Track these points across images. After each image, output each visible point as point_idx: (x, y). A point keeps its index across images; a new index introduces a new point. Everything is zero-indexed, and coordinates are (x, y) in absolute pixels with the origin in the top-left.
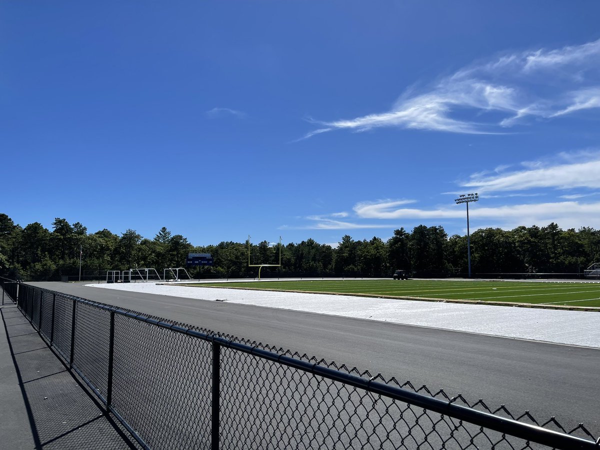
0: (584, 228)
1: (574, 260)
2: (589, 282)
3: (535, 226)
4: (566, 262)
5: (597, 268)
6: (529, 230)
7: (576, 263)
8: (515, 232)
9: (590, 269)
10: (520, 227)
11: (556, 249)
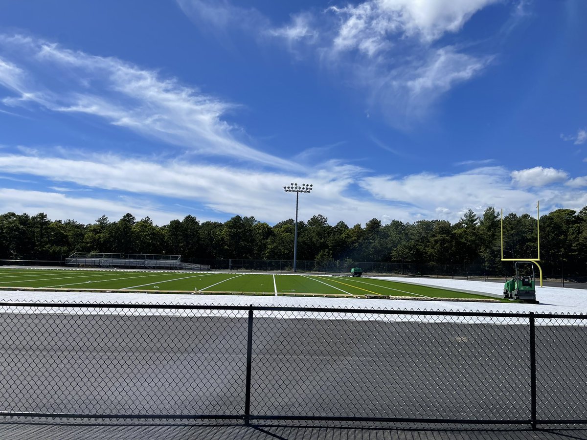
0: (69, 220)
1: (58, 249)
2: (70, 269)
3: (25, 214)
4: (51, 251)
5: (76, 257)
6: (20, 217)
7: (59, 252)
8: (4, 217)
9: (71, 258)
10: (10, 213)
11: (42, 238)
